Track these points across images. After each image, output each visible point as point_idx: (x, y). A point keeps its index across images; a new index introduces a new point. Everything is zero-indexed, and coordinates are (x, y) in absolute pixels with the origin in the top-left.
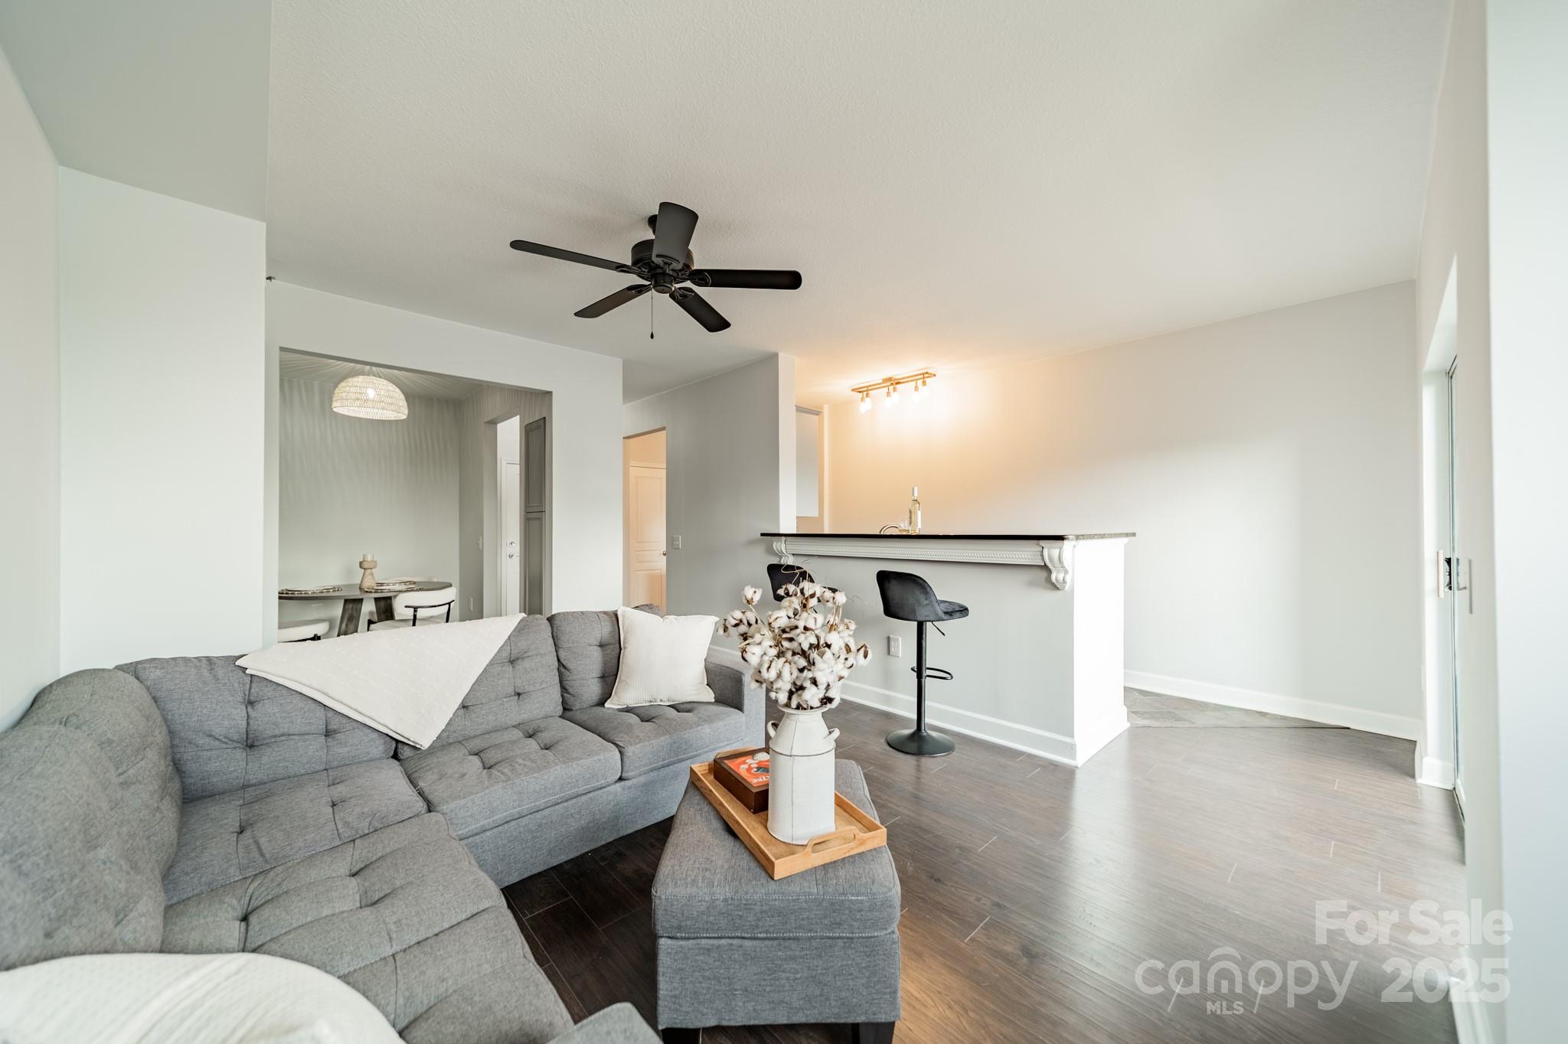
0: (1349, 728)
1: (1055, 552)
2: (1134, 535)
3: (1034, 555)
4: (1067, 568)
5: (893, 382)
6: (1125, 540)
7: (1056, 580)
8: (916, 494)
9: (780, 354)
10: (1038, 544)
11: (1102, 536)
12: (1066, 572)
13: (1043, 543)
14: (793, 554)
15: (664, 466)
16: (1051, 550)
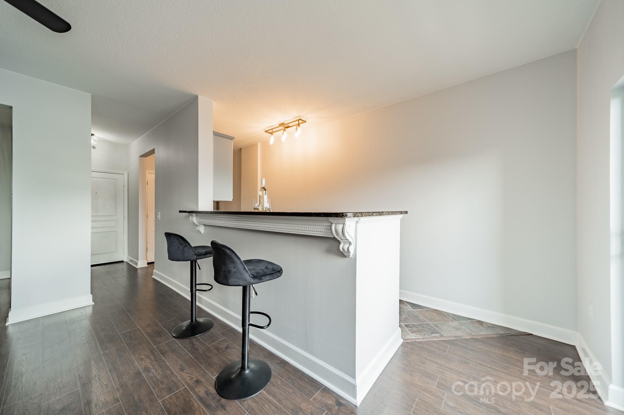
0: (532, 334)
1: (340, 227)
2: (406, 212)
3: (326, 229)
4: (350, 240)
5: (285, 126)
6: (401, 216)
7: (343, 249)
8: (264, 184)
9: (199, 96)
10: (328, 220)
11: (381, 214)
12: (350, 244)
13: (331, 219)
14: (204, 225)
15: (154, 172)
16: (336, 226)
